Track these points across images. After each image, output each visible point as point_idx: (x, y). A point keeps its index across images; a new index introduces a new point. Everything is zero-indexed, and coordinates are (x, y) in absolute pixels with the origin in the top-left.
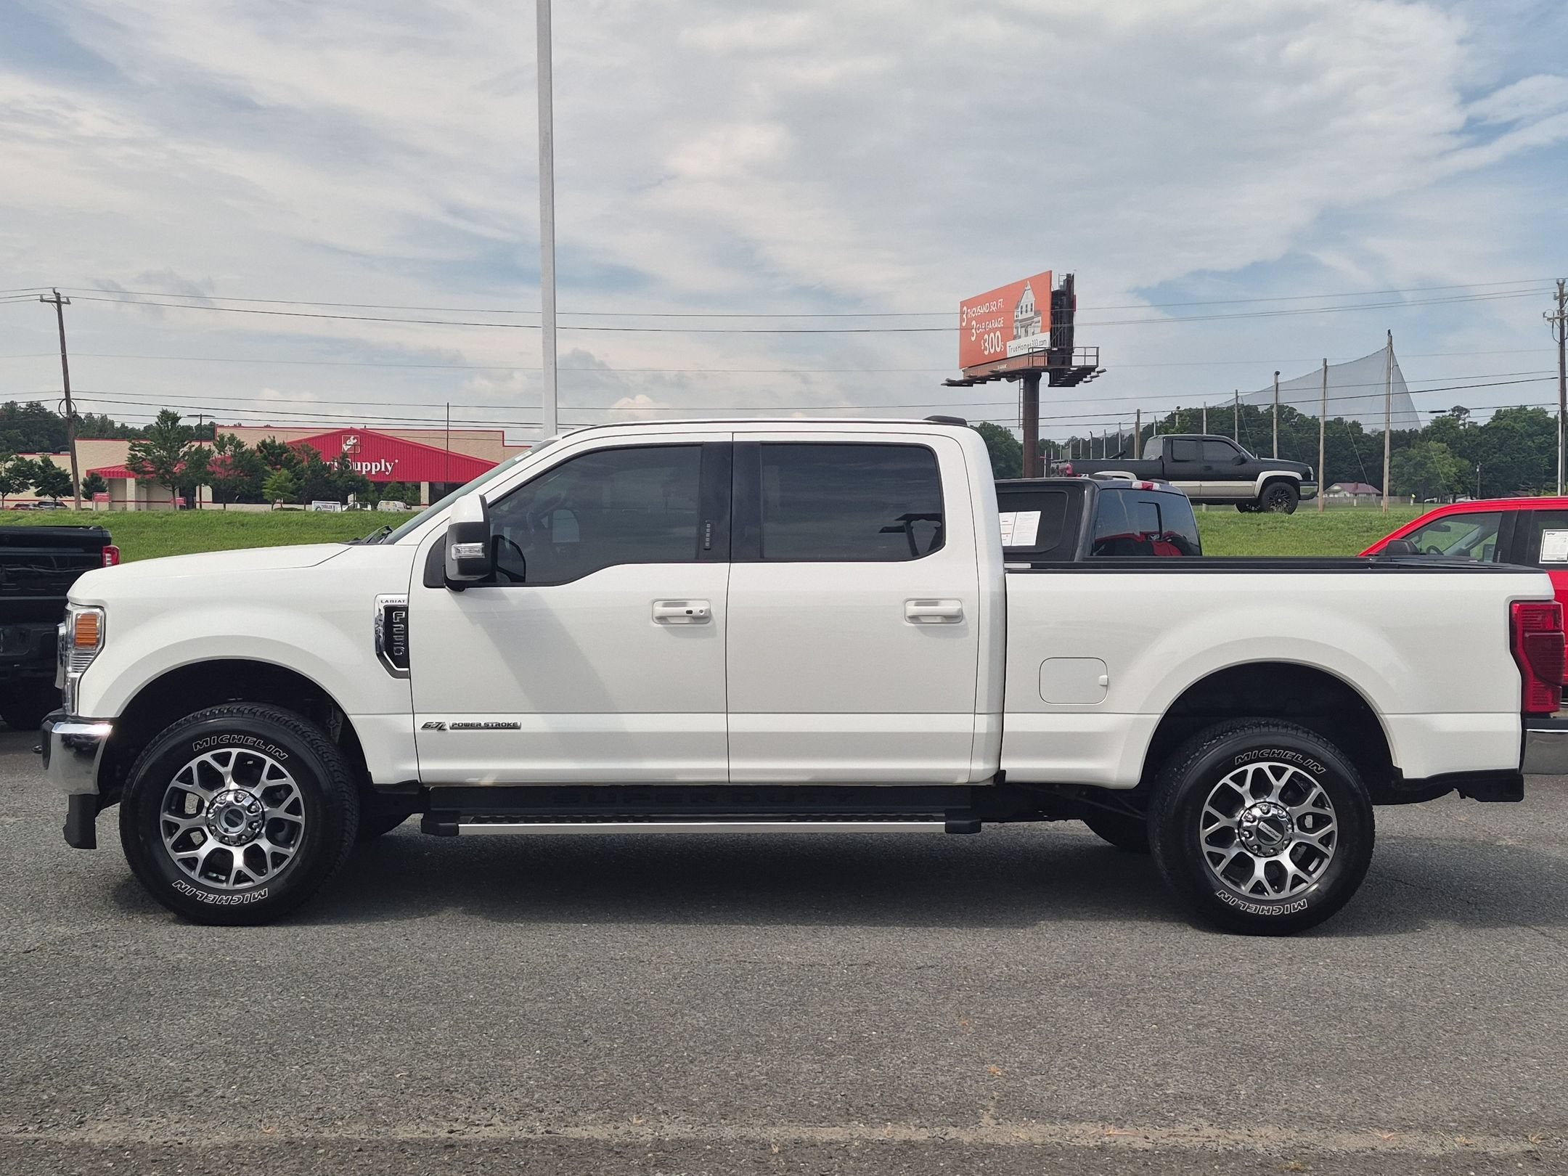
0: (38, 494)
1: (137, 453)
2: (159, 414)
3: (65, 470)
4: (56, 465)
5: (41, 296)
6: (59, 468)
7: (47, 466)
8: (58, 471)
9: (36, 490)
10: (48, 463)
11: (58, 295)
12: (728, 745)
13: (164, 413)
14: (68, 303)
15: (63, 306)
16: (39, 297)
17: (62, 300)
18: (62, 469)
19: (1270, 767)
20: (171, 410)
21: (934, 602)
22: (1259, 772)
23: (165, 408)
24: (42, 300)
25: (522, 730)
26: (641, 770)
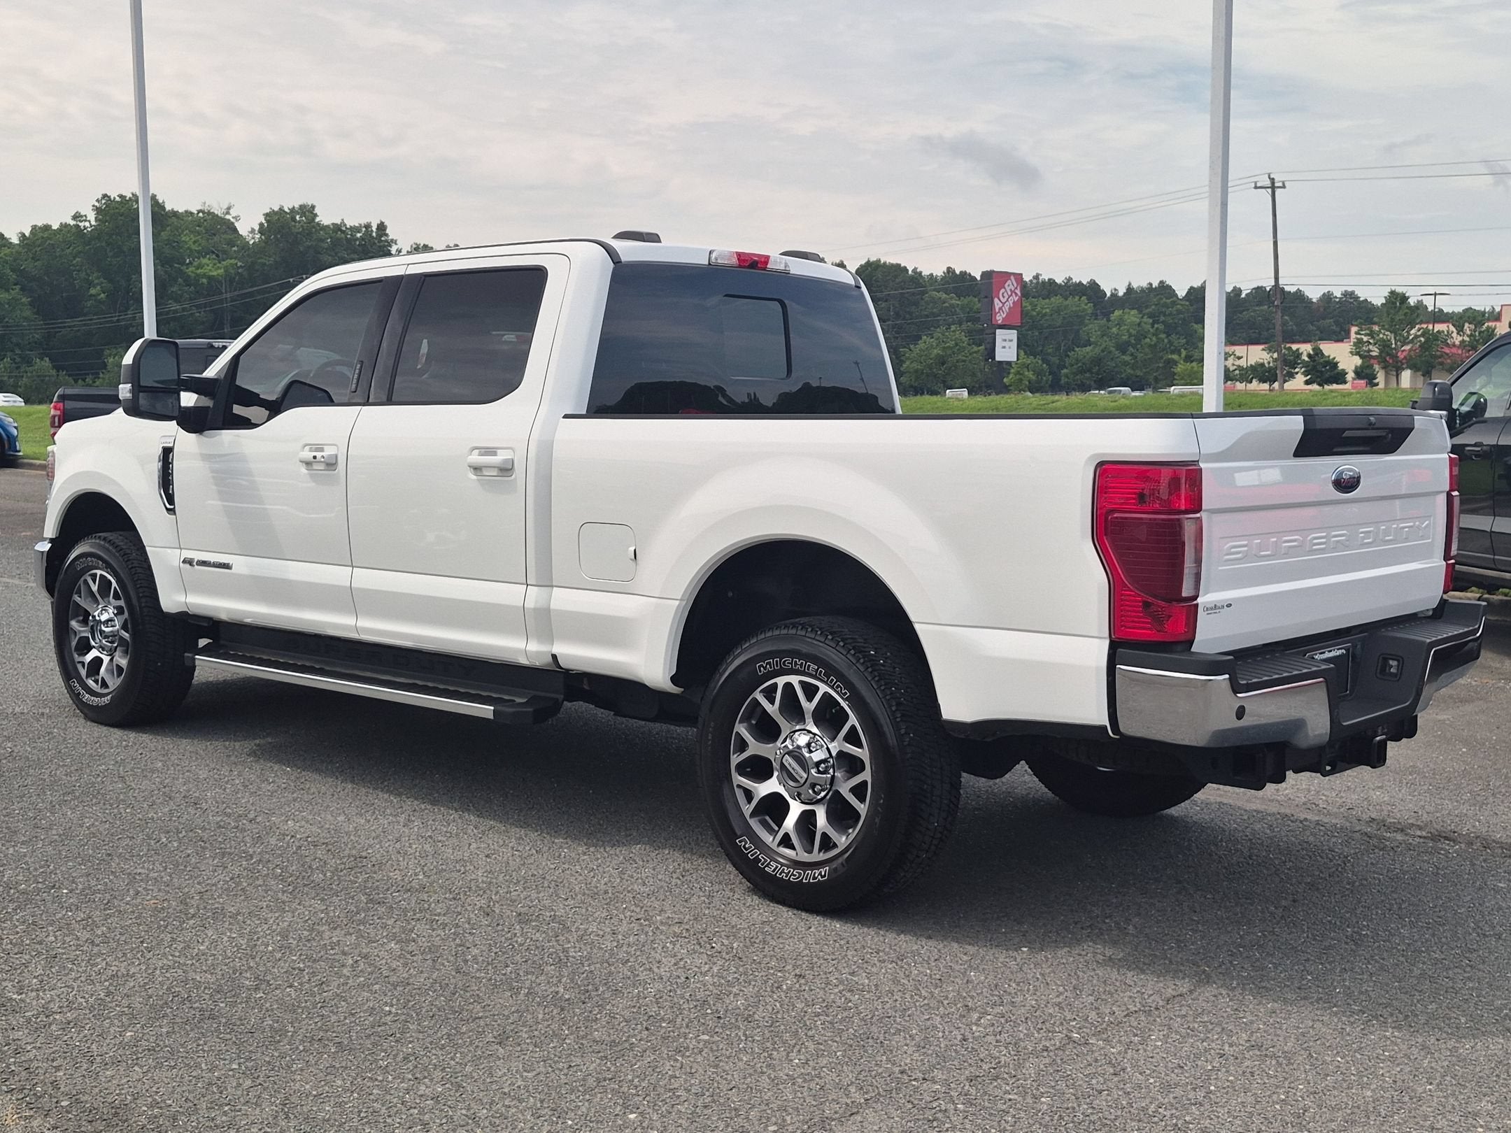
0: (1307, 383)
1: (1363, 337)
2: (1387, 294)
3: (1334, 358)
4: (1326, 354)
5: (1256, 183)
6: (1329, 356)
7: (1316, 354)
8: (1327, 359)
9: (1305, 379)
10: (1318, 352)
11: (1273, 181)
12: (352, 600)
13: (1392, 293)
14: (1284, 187)
15: (1278, 192)
16: (1253, 185)
17: (1276, 185)
18: (1331, 358)
19: (801, 682)
20: (1399, 290)
21: (491, 451)
22: (788, 686)
23: (1393, 288)
24: (1256, 187)
25: (234, 570)
26: (301, 619)
